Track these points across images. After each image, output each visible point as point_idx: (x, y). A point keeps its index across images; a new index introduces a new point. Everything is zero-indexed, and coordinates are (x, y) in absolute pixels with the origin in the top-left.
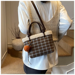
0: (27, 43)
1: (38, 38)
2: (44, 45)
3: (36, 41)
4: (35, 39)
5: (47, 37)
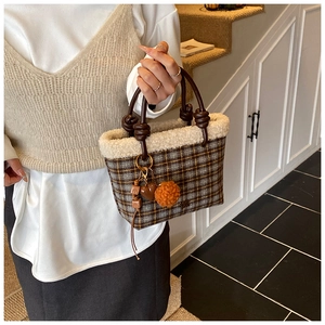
0: (125, 165)
1: (178, 149)
2: (200, 179)
4: (168, 152)
5: (213, 145)
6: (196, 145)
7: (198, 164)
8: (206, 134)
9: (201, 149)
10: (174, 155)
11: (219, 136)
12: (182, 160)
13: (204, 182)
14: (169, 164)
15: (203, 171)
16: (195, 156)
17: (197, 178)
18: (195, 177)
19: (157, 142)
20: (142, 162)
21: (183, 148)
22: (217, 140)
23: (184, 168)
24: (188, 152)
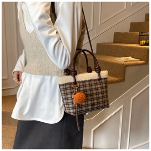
0: (68, 86)
1: (89, 81)
2: (98, 94)
3: (85, 86)
4: (85, 81)
5: (103, 81)
6: (96, 80)
7: (98, 88)
8: (100, 76)
9: (98, 82)
10: (87, 83)
11: (105, 77)
12: (90, 85)
13: (100, 95)
15: (100, 91)
16: (96, 84)
18: (96, 93)
19: (80, 77)
20: (75, 85)
21: (91, 81)
22: (104, 79)
23: (92, 89)
24: (93, 82)
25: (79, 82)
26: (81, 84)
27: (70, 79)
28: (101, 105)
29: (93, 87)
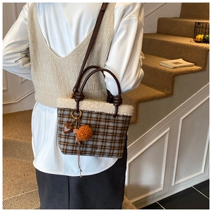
0: (66, 113)
1: (98, 113)
2: (107, 135)
4: (91, 112)
5: (120, 118)
6: (110, 115)
7: (108, 126)
8: (117, 110)
9: (112, 118)
10: (94, 116)
11: (125, 114)
12: (98, 120)
13: (109, 138)
14: (90, 120)
15: (110, 131)
16: (107, 120)
17: (105, 134)
18: (104, 133)
19: (86, 105)
20: (76, 113)
21: (101, 113)
22: (124, 116)
23: (99, 125)
24: (103, 117)
25: (82, 111)
26: (85, 115)
27: (72, 104)
28: (107, 151)
29: (102, 123)
